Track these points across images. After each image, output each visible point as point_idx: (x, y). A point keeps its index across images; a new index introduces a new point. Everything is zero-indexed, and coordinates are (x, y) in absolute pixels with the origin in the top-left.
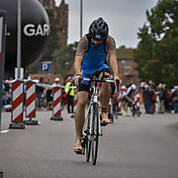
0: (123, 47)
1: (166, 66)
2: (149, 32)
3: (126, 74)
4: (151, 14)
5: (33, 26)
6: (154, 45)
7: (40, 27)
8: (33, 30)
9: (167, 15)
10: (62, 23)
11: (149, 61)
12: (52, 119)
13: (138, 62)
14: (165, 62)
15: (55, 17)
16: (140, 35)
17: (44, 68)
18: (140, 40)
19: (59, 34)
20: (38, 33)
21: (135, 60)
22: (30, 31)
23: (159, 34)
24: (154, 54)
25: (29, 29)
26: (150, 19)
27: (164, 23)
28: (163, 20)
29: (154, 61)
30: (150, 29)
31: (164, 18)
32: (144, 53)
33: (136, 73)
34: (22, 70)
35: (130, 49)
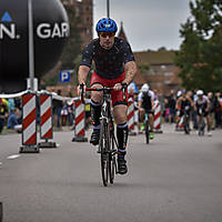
0: (163, 48)
1: (216, 70)
2: (195, 29)
3: (168, 82)
4: (195, 6)
5: (48, 25)
6: (201, 44)
7: (56, 26)
8: (49, 31)
9: (216, 7)
10: (85, 22)
11: (195, 65)
12: (74, 140)
13: (182, 67)
14: (215, 66)
15: (77, 15)
16: (183, 33)
17: (63, 78)
18: (183, 39)
19: (83, 35)
20: (54, 34)
21: (178, 65)
22: (45, 32)
23: (206, 31)
24: (201, 55)
25: (43, 29)
26: (194, 12)
27: (212, 17)
28: (211, 13)
29: (201, 65)
30: (195, 25)
31: (212, 10)
32: (189, 56)
33: (180, 81)
34: (36, 80)
35: (172, 51)
